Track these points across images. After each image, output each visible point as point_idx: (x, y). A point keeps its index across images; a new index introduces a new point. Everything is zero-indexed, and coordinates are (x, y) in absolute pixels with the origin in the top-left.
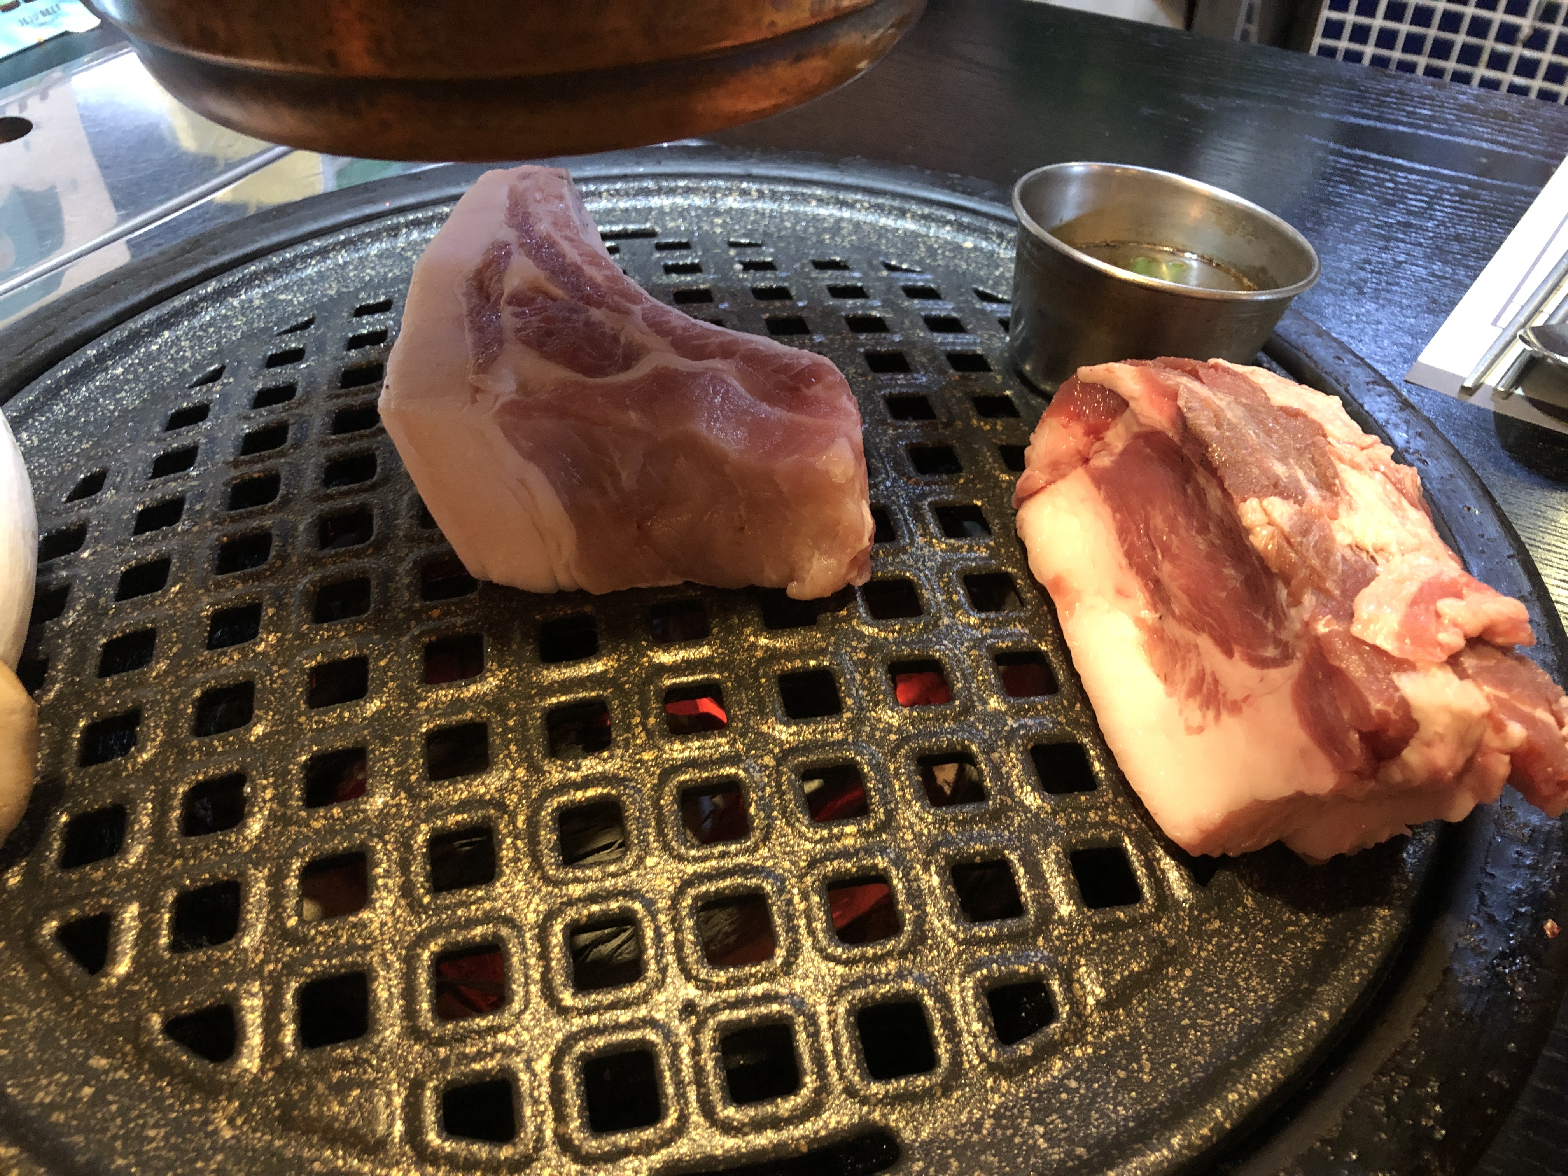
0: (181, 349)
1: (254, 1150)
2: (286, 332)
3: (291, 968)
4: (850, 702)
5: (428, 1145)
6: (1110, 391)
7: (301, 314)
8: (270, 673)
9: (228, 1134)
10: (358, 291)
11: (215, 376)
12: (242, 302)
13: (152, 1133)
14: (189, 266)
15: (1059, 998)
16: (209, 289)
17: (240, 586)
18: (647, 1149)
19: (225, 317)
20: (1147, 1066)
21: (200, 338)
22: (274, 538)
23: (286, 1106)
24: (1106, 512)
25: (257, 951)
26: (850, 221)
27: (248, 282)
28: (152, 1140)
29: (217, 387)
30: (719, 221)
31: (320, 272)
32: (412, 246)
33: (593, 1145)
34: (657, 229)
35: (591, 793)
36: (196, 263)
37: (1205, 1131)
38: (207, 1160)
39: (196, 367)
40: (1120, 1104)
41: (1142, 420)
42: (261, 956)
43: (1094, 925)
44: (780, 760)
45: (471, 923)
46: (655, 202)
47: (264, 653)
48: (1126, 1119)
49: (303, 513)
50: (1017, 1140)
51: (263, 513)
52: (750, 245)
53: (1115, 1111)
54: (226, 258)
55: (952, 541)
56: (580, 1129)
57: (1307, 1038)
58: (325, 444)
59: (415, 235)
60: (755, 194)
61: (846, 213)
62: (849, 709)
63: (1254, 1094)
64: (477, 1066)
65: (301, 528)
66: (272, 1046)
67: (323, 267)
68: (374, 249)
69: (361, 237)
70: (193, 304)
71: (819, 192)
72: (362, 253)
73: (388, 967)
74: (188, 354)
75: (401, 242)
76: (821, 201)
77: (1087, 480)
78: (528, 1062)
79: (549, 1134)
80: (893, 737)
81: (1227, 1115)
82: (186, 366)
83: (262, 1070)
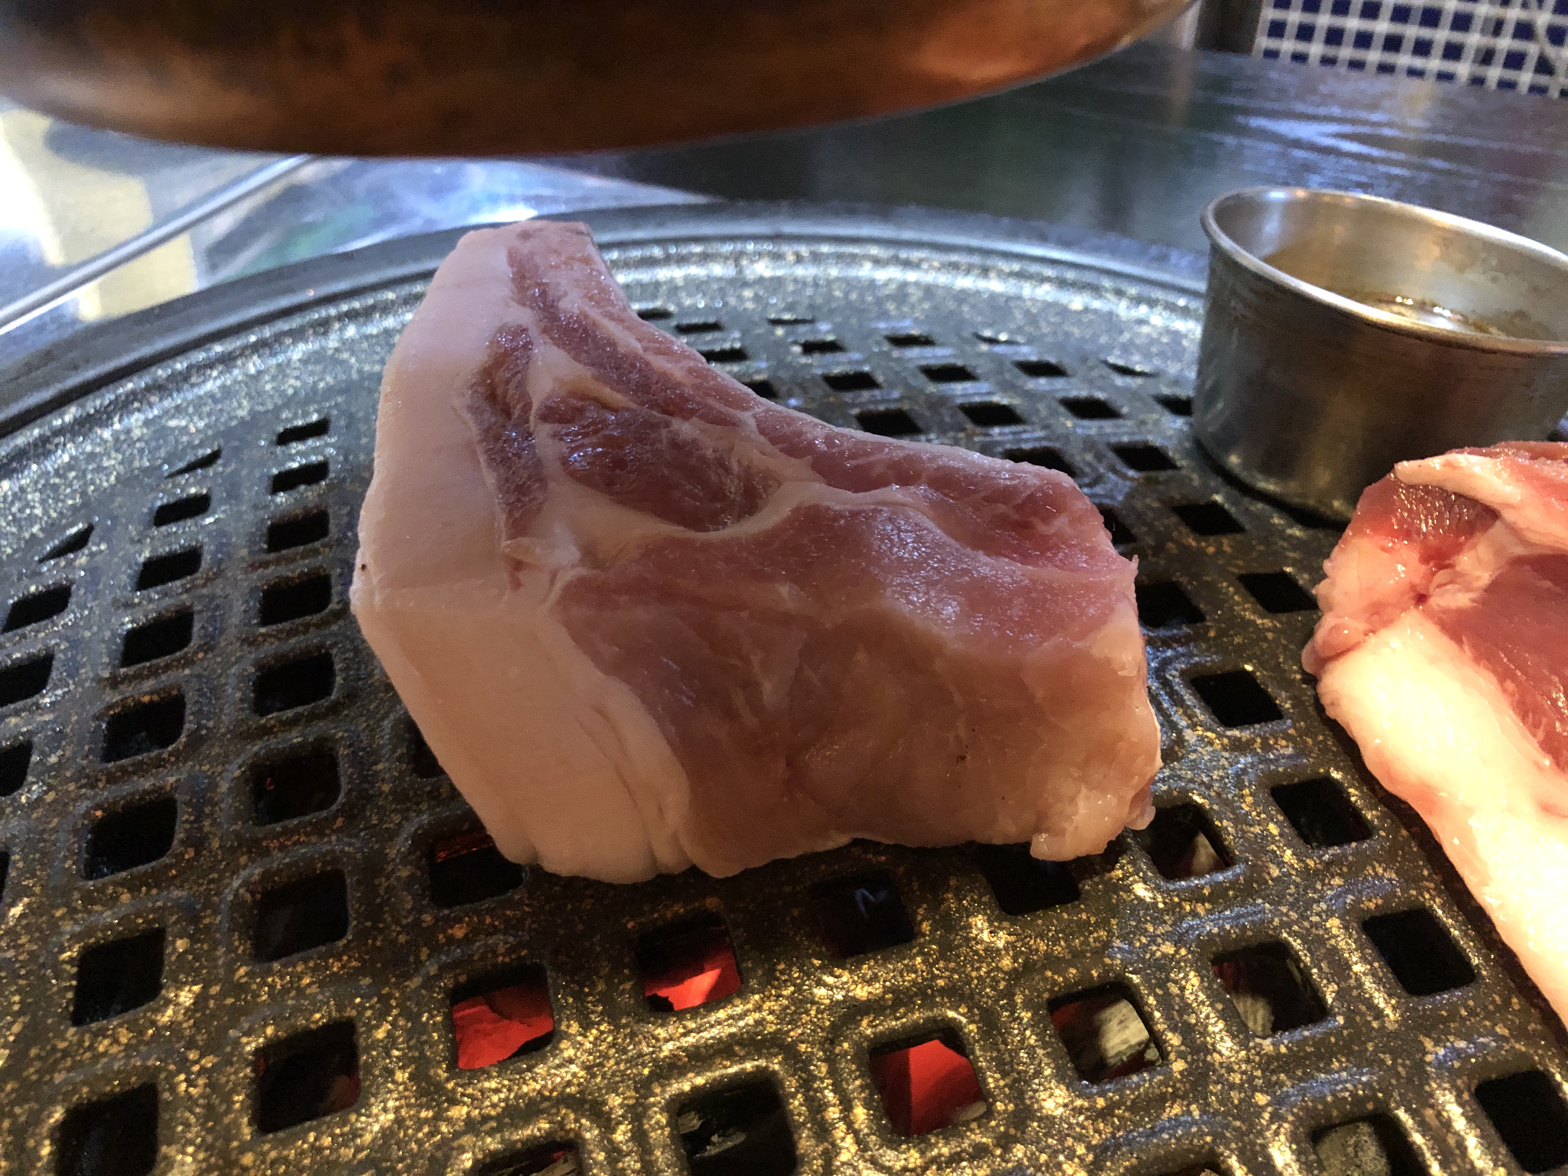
0: (27, 505)
2: (182, 472)
6: (1459, 495)
7: (201, 445)
10: (277, 409)
11: (79, 542)
12: (116, 435)
14: (39, 387)
16: (68, 418)
17: (126, 897)
19: (92, 456)
21: (55, 487)
22: (181, 807)
24: (1485, 680)
27: (123, 406)
29: (82, 559)
30: (748, 293)
31: (223, 387)
32: (349, 345)
34: (672, 308)
36: (47, 384)
39: (52, 528)
41: (1533, 537)
46: (663, 274)
47: (173, 1025)
49: (225, 760)
51: (159, 763)
52: (796, 322)
54: (90, 374)
55: (1236, 733)
58: (251, 642)
59: (351, 331)
60: (791, 258)
65: (224, 787)
67: (228, 380)
68: (298, 351)
69: (278, 337)
70: (44, 440)
71: (874, 250)
72: (281, 358)
74: (38, 511)
75: (332, 342)
77: (1433, 629)
80: (1261, 1098)
82: (35, 529)
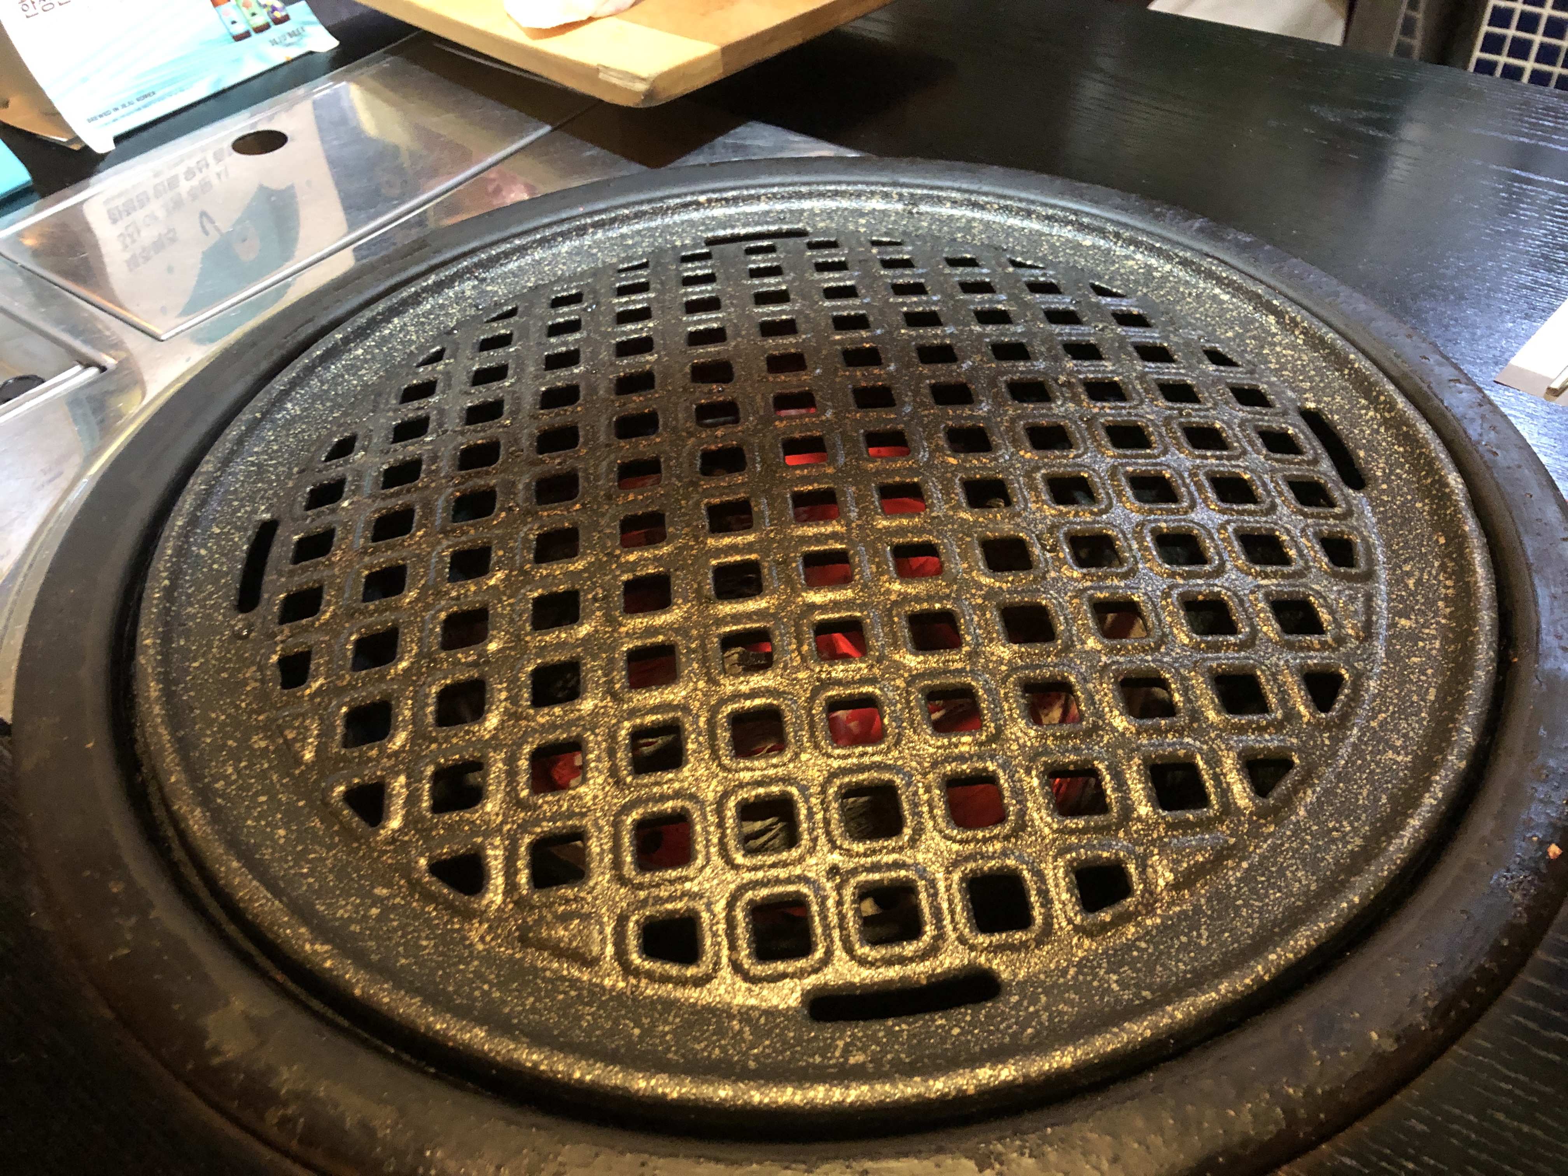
0: (408, 332)
1: (501, 959)
2: (494, 320)
3: (524, 827)
4: (968, 638)
5: (632, 963)
7: (506, 304)
8: (500, 601)
9: (480, 947)
10: (552, 283)
11: (437, 357)
12: (456, 294)
13: (424, 943)
14: (417, 263)
15: (1135, 878)
16: (430, 282)
17: (472, 532)
18: (801, 974)
19: (442, 307)
20: (1205, 934)
21: (423, 323)
22: (498, 494)
23: (524, 929)
25: (497, 814)
26: (981, 221)
27: (459, 276)
28: (426, 947)
29: (440, 367)
30: (862, 221)
31: (519, 267)
32: (597, 244)
33: (759, 970)
34: (809, 229)
35: (758, 702)
36: (423, 260)
37: (1248, 981)
38: (467, 964)
39: (421, 348)
40: (1180, 961)
42: (500, 818)
43: (1167, 823)
44: (909, 683)
45: (664, 798)
46: (806, 204)
47: (495, 587)
48: (1185, 972)
49: (521, 474)
50: (1095, 984)
51: (488, 473)
52: (890, 244)
53: (1177, 966)
54: (448, 255)
55: (1061, 507)
56: (749, 956)
57: (1338, 916)
58: (535, 417)
59: (600, 235)
60: (896, 197)
61: (978, 214)
62: (968, 644)
63: (1291, 956)
64: (669, 906)
65: (520, 487)
66: (511, 886)
67: (522, 262)
68: (565, 247)
69: (554, 237)
70: (417, 294)
71: (954, 195)
72: (554, 250)
73: (600, 829)
74: (414, 338)
75: (587, 240)
76: (954, 202)
78: (709, 906)
79: (725, 960)
80: (1004, 668)
81: (1267, 971)
82: (413, 348)
83: (504, 902)
